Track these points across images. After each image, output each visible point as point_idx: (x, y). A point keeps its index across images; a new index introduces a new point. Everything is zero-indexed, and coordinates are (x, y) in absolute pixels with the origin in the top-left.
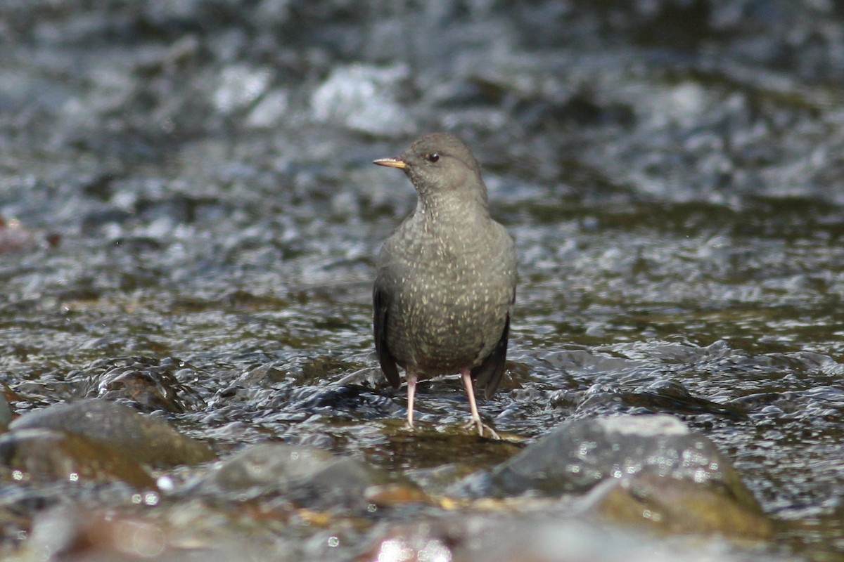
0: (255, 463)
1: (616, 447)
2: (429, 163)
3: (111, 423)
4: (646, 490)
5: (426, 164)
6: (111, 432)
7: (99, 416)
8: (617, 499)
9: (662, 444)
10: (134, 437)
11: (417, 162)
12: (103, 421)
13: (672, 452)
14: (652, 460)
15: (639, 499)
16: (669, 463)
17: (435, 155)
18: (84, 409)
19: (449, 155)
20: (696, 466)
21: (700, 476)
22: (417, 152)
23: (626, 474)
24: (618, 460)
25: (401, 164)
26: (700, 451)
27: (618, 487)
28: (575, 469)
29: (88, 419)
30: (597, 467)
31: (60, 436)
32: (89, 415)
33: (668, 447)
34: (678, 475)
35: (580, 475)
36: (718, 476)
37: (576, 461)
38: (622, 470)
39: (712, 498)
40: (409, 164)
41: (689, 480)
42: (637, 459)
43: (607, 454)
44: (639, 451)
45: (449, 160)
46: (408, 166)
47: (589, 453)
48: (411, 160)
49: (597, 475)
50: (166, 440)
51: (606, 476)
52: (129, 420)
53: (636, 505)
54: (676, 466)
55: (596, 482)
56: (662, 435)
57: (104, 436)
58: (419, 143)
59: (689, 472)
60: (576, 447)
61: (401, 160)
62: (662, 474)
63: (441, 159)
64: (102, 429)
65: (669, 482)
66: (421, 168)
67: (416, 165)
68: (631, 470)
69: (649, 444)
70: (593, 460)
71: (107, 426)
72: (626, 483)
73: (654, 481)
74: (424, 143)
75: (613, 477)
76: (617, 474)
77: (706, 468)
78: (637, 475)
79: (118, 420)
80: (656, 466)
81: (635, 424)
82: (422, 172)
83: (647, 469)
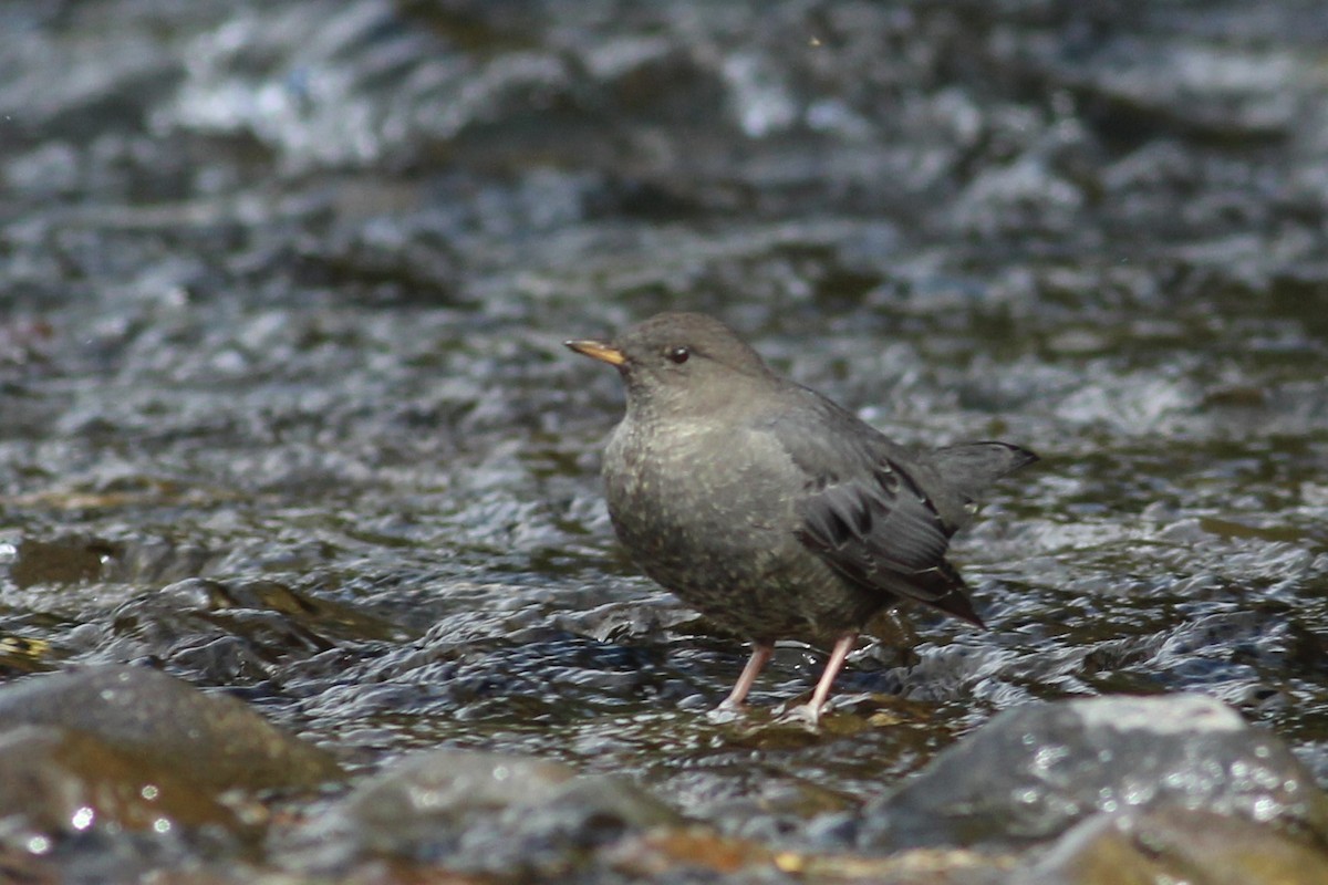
0: (427, 786)
1: (1105, 756)
2: (668, 365)
3: (149, 709)
4: (1164, 835)
5: (662, 364)
6: (149, 728)
7: (127, 697)
8: (1110, 854)
9: (1191, 751)
10: (193, 734)
11: (645, 360)
12: (133, 705)
13: (1213, 766)
14: (1174, 780)
15: (1152, 854)
16: (1206, 785)
17: (681, 352)
18: (98, 683)
19: (707, 357)
20: (1259, 791)
21: (1263, 808)
22: (650, 340)
23: (1123, 806)
24: (1111, 777)
25: (615, 357)
26: (1262, 762)
27: (1111, 831)
28: (1029, 796)
29: (105, 703)
30: (1067, 793)
31: (54, 734)
32: (108, 695)
33: (1204, 755)
34: (1221, 807)
35: (1038, 808)
36: (1298, 810)
37: (1031, 781)
38: (1118, 798)
39: (1288, 852)
40: (630, 359)
41: (1244, 816)
42: (1145, 776)
43: (1087, 767)
44: (1150, 762)
45: (705, 364)
46: (628, 364)
47: (1055, 766)
48: (634, 352)
49: (1070, 808)
50: (253, 742)
51: (1088, 811)
52: (183, 703)
53: (1143, 864)
54: (1219, 791)
55: (1071, 822)
56: (1193, 733)
57: (136, 735)
58: (656, 325)
59: (1244, 802)
60: (1030, 754)
61: (616, 350)
62: (1193, 805)
63: (691, 361)
64: (132, 722)
65: (1204, 822)
66: (652, 372)
67: (642, 364)
68: (1134, 797)
69: (1168, 748)
70: (1062, 780)
71: (142, 716)
72: (1125, 824)
73: (1179, 819)
74: (665, 327)
75: (1102, 812)
76: (1109, 807)
77: (1276, 794)
78: (1147, 809)
79: (163, 705)
80: (1181, 792)
81: (1142, 711)
82: (651, 378)
83: (1164, 796)
